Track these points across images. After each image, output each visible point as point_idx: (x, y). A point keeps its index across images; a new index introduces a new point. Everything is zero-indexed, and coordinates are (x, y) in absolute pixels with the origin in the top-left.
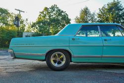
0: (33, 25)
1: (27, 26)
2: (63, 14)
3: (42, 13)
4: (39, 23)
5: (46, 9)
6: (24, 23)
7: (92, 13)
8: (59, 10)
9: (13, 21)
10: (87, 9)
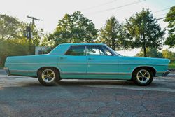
0: (51, 37)
1: (43, 38)
2: (88, 23)
3: (63, 21)
4: (57, 34)
5: (67, 16)
6: (39, 34)
7: (120, 23)
8: (84, 18)
9: (24, 32)
10: (114, 18)
